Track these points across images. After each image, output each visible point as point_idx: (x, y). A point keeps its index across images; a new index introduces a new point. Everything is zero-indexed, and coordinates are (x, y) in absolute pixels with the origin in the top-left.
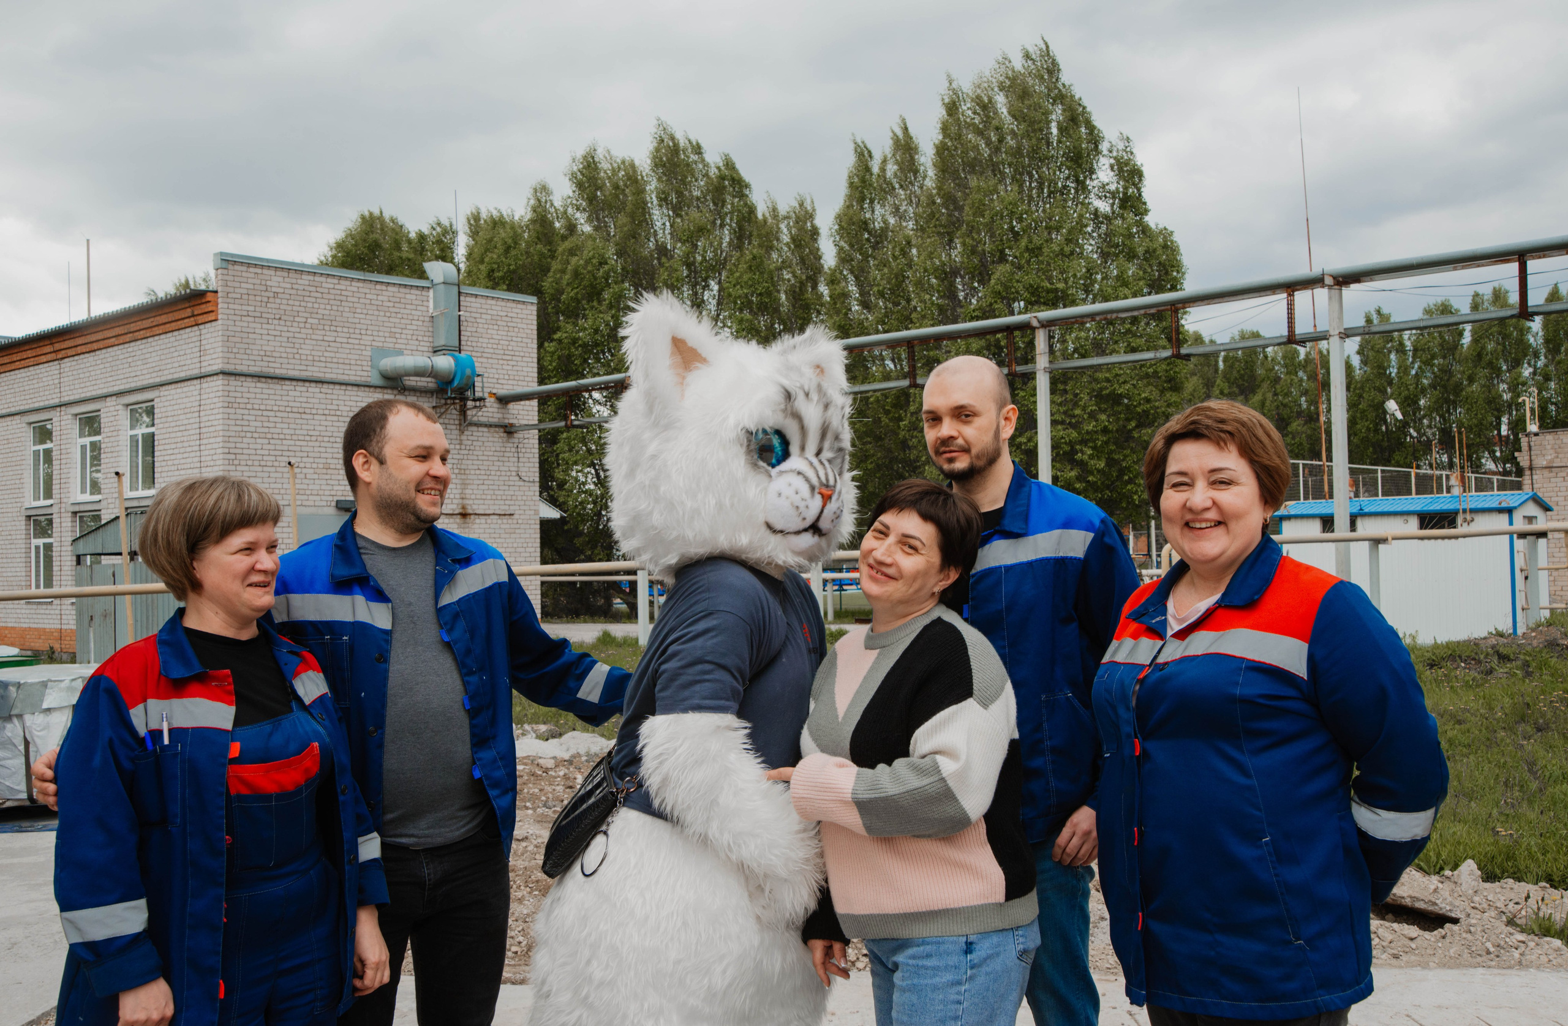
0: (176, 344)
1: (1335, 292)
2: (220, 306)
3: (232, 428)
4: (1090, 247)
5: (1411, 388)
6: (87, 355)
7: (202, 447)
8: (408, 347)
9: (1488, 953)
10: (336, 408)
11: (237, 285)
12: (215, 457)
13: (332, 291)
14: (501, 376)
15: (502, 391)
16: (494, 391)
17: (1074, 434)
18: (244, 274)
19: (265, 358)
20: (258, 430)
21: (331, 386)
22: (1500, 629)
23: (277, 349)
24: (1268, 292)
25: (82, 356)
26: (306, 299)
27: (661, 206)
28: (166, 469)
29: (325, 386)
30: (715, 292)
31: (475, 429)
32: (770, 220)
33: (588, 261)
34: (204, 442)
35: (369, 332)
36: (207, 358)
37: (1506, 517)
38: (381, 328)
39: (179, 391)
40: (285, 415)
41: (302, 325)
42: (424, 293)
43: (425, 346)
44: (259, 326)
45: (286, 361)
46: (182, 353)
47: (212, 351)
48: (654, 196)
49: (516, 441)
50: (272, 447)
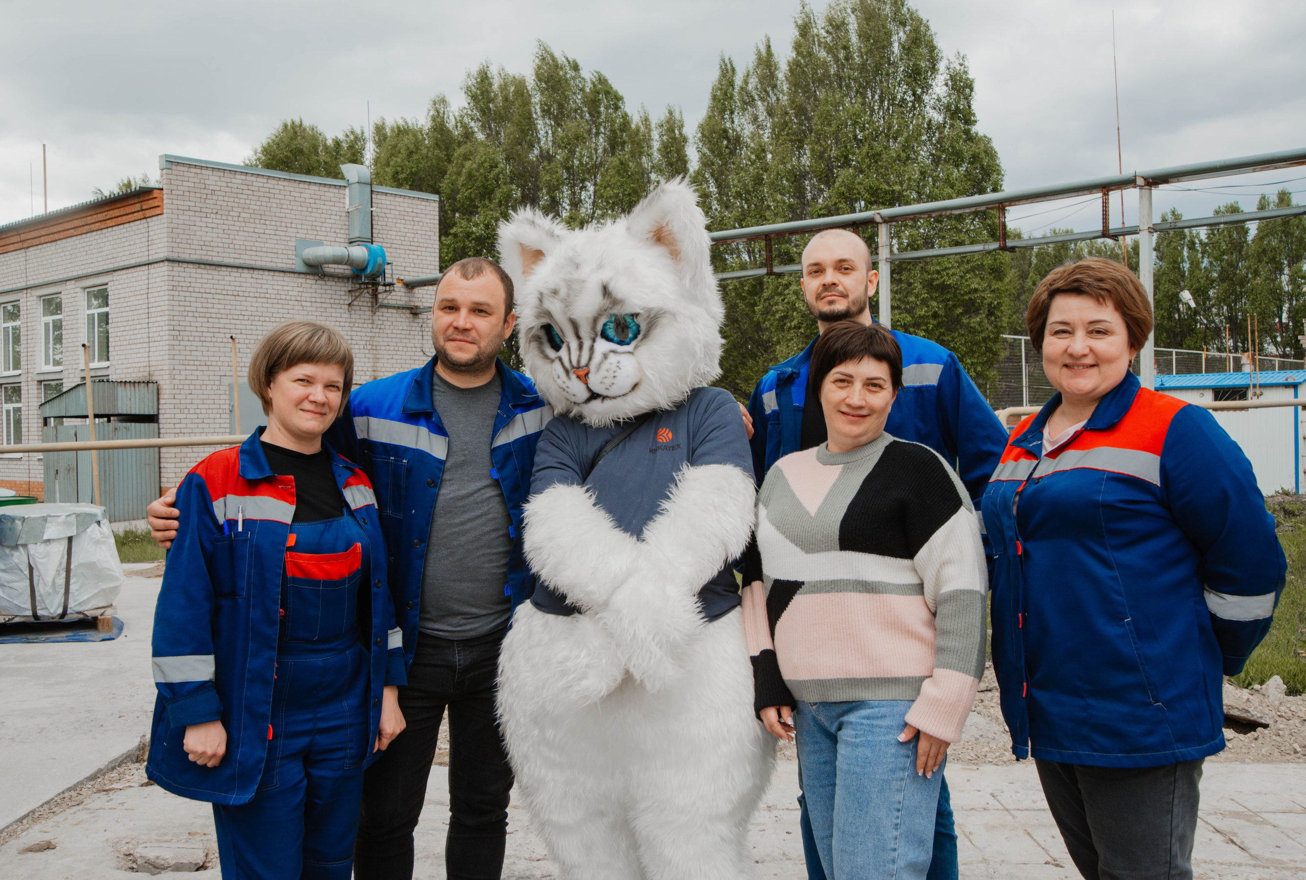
0: (127, 234)
1: (1145, 192)
2: (165, 202)
3: (176, 308)
4: (924, 154)
5: (1202, 281)
6: (49, 245)
7: (150, 325)
8: (327, 238)
9: (1296, 752)
10: (265, 291)
11: (180, 183)
12: (161, 333)
13: (261, 189)
14: (408, 265)
15: (409, 278)
16: (402, 277)
17: (909, 319)
18: (186, 174)
19: (204, 248)
20: (199, 310)
21: (261, 272)
22: (1286, 488)
23: (214, 240)
24: (1086, 192)
25: (45, 245)
26: (239, 196)
27: (543, 117)
28: (119, 343)
29: (256, 272)
30: (591, 192)
31: (385, 310)
32: (642, 129)
33: (481, 165)
34: (151, 320)
35: (294, 225)
36: (154, 247)
37: (1291, 391)
38: (304, 222)
39: (130, 275)
40: (222, 297)
41: (235, 219)
42: (341, 191)
43: (342, 238)
44: (199, 219)
45: (222, 250)
46: (132, 243)
47: (158, 241)
48: (538, 107)
49: (421, 321)
50: (210, 325)
